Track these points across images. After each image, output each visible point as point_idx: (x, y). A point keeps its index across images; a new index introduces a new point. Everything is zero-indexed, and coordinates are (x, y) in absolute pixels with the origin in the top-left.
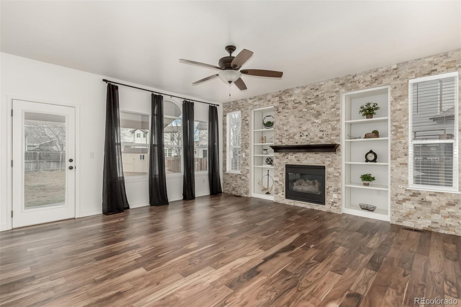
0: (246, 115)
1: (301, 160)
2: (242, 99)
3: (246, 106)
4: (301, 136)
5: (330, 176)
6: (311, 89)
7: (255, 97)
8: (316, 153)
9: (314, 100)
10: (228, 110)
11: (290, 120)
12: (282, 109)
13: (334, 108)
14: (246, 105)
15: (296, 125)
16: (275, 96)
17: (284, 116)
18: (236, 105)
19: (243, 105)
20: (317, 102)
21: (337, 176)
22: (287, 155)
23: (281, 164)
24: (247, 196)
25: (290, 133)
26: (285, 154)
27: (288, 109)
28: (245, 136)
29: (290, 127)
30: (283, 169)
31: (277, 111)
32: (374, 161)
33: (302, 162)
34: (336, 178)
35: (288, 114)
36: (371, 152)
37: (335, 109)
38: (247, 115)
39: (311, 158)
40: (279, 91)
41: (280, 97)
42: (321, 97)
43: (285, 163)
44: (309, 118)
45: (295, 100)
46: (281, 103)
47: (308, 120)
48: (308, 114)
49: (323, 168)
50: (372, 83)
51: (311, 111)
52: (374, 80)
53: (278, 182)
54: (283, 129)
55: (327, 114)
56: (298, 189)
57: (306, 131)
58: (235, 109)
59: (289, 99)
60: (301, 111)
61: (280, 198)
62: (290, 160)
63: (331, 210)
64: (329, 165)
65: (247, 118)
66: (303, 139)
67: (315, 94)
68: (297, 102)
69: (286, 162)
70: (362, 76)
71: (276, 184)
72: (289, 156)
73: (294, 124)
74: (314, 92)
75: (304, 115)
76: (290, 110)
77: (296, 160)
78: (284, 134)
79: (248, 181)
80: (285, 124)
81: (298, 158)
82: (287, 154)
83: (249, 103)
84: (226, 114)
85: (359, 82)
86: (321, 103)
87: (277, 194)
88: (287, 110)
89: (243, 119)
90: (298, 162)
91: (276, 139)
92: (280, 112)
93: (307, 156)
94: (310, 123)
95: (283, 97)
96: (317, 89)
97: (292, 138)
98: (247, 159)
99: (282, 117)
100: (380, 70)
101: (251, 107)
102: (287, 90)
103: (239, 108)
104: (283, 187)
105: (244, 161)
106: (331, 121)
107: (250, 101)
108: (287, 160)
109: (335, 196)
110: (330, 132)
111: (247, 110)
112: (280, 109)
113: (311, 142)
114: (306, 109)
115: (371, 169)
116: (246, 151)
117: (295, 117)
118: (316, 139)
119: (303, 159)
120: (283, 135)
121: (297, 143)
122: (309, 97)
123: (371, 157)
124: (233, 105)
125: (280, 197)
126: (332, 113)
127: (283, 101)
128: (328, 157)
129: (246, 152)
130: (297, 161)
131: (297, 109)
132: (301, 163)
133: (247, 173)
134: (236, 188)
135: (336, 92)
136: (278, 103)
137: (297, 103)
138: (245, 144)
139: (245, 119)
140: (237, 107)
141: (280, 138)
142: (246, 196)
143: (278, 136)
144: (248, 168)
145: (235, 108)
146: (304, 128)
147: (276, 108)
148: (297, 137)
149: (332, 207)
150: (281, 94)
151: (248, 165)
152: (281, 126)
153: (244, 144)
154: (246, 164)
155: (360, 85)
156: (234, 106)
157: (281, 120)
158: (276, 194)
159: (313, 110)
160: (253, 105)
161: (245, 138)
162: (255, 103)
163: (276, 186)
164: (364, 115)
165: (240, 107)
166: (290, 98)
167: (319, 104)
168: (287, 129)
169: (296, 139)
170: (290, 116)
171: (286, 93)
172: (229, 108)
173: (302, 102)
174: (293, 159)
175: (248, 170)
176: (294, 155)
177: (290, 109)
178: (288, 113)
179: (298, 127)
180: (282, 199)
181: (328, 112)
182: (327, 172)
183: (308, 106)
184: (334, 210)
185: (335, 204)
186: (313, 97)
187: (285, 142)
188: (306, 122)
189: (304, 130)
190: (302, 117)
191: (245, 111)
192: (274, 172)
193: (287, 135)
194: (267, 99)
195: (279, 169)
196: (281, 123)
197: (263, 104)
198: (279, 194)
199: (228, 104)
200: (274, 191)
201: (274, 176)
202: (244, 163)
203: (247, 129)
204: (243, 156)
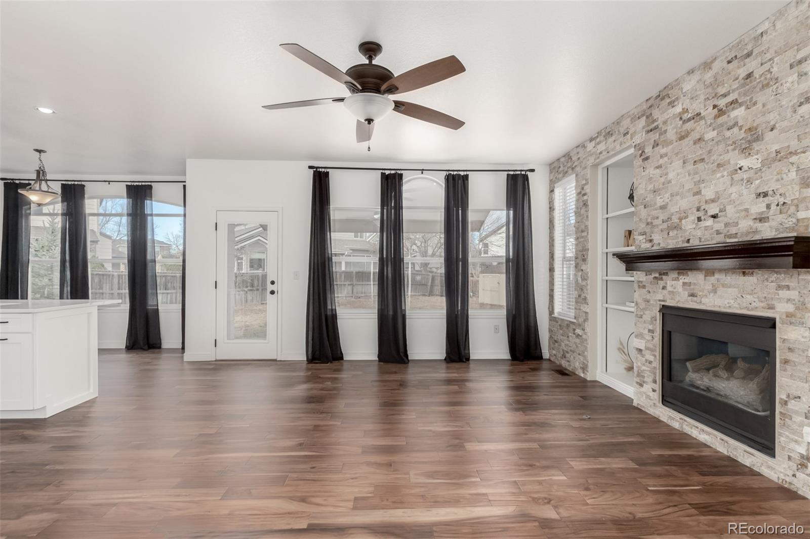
0: (584, 182)
1: (701, 293)
2: (577, 145)
3: (584, 159)
4: (699, 219)
5: (791, 357)
6: (729, 62)
7: (599, 133)
8: (744, 273)
9: (739, 94)
10: (556, 178)
11: (671, 176)
12: (653, 148)
14: (584, 157)
15: (686, 188)
16: (637, 116)
17: (658, 167)
18: (568, 162)
19: (579, 158)
20: (748, 98)
22: (664, 277)
23: (651, 302)
24: (585, 377)
25: (672, 214)
26: (660, 274)
27: (667, 143)
28: (582, 231)
29: (672, 195)
30: (654, 319)
31: (641, 155)
33: (704, 300)
35: (666, 159)
38: (586, 180)
39: (730, 290)
40: (647, 100)
41: (647, 117)
42: (761, 76)
43: (660, 301)
44: (722, 157)
45: (685, 113)
46: (651, 131)
47: (719, 166)
48: (721, 147)
49: (769, 325)
51: (728, 134)
53: (643, 353)
54: (655, 204)
55: (783, 131)
56: (699, 382)
57: (713, 201)
58: (566, 172)
59: (670, 113)
60: (700, 140)
61: (649, 400)
62: (670, 293)
63: (795, 481)
64: (788, 315)
65: (585, 188)
66: (706, 228)
67: (742, 73)
68: (689, 116)
69: (662, 299)
71: (640, 357)
72: (668, 282)
73: (682, 186)
74: (739, 68)
75: (710, 152)
76: (670, 147)
77: (686, 293)
79: (586, 340)
80: (659, 190)
81: (692, 287)
82: (664, 274)
83: (588, 150)
84: (554, 186)
86: (763, 97)
87: (642, 385)
88: (663, 147)
89: (579, 191)
90: (693, 301)
92: (647, 159)
94: (725, 173)
95: (656, 114)
96: (749, 55)
97: (677, 227)
98: (586, 286)
99: (652, 171)
101: (592, 160)
102: (666, 88)
103: (572, 169)
104: (655, 368)
105: (580, 292)
106: (796, 153)
107: (590, 146)
108: (664, 291)
110: (794, 193)
111: (585, 168)
112: (648, 150)
114: (714, 130)
116: (582, 268)
117: (684, 163)
119: (706, 292)
120: (656, 222)
121: (688, 241)
122: (722, 90)
124: (563, 164)
125: (648, 397)
127: (656, 124)
129: (582, 270)
130: (689, 296)
131: (689, 138)
132: (701, 302)
133: (585, 321)
134: (567, 352)
136: (645, 133)
137: (689, 120)
138: (582, 251)
139: (583, 192)
140: (570, 167)
141: (648, 229)
142: (582, 375)
143: (643, 227)
144: (586, 308)
145: (567, 170)
146: (708, 193)
147: (640, 149)
149: (800, 475)
150: (651, 107)
151: (586, 301)
152: (650, 197)
153: (580, 251)
154: (582, 299)
156: (566, 166)
157: (650, 179)
158: (638, 386)
159: (736, 130)
161: (583, 237)
162: (600, 148)
163: (639, 363)
165: (574, 166)
166: (671, 110)
167: (755, 104)
168: (664, 203)
169: (686, 230)
170: (671, 164)
171: (662, 99)
172: (557, 172)
173: (702, 112)
174: (678, 289)
175: (586, 313)
176: (683, 279)
177: (670, 143)
178: (666, 155)
179: (691, 193)
180: (651, 403)
181: (785, 124)
182: (783, 341)
183: (720, 120)
186: (735, 85)
187: (641, 245)
188: (714, 172)
189: (707, 198)
190: (702, 160)
191: (582, 173)
192: (636, 324)
193: (664, 221)
194: (622, 131)
195: (644, 318)
196: (649, 187)
197: (613, 146)
198: (646, 388)
199: (557, 164)
200: (636, 377)
201: (636, 336)
202: (579, 296)
203: (585, 215)
204: (578, 281)
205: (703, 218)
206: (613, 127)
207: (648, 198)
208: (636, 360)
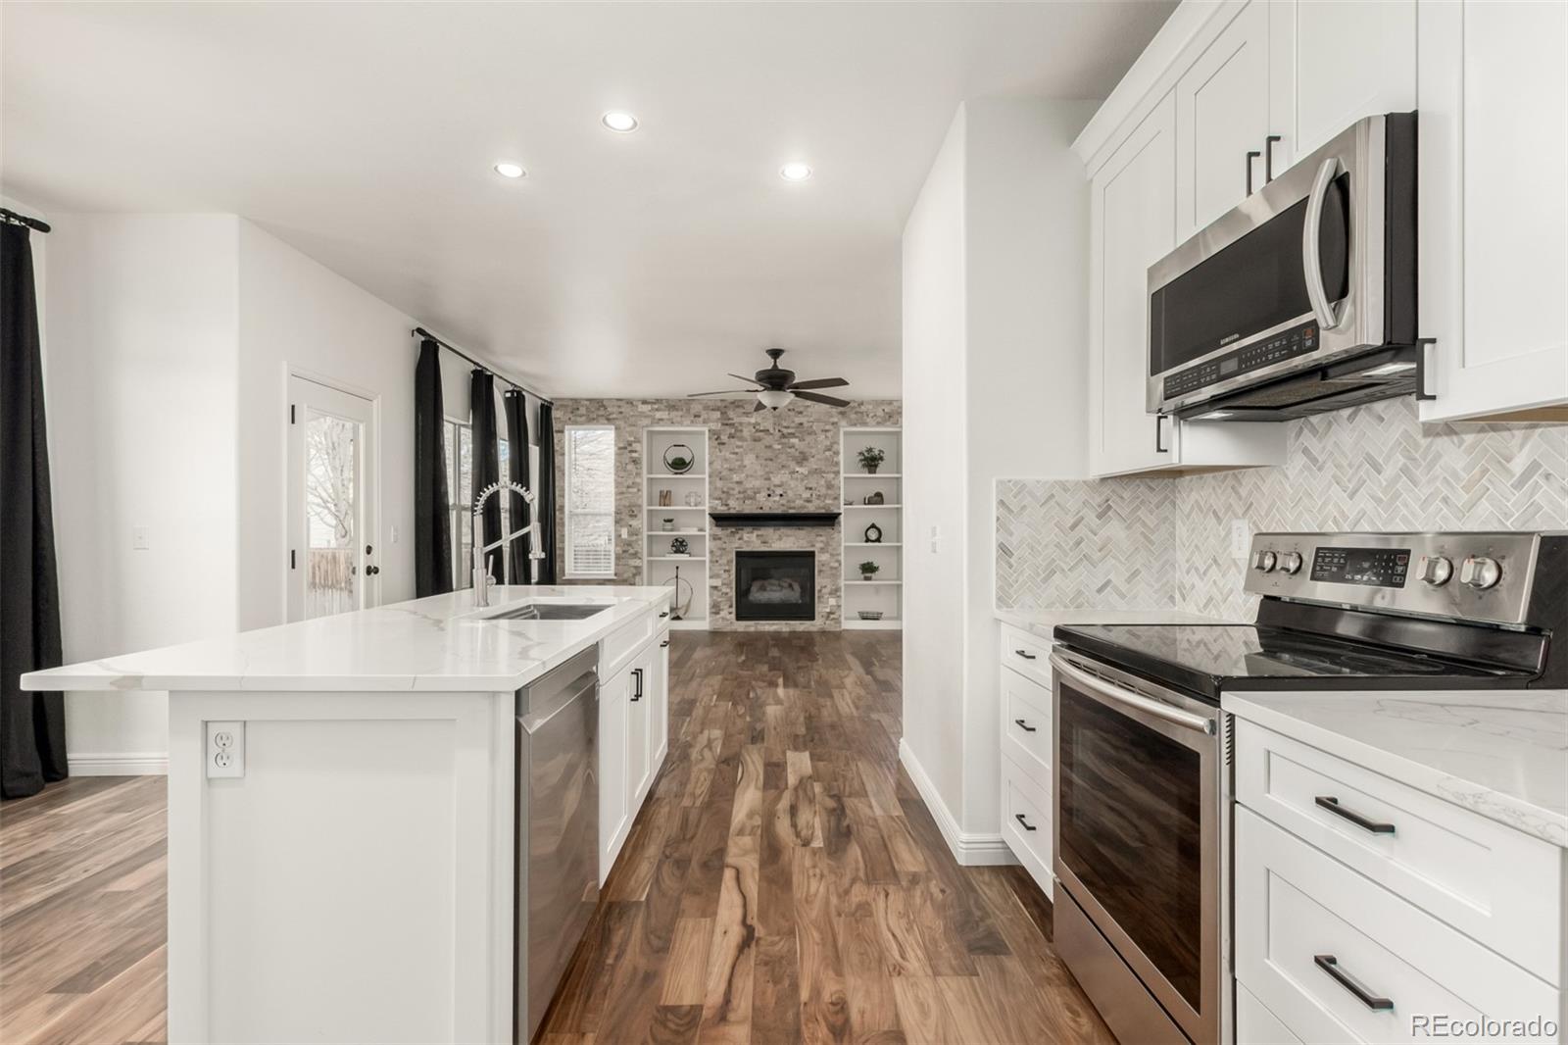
0: (632, 439)
1: (771, 541)
2: (620, 397)
3: (632, 416)
4: (769, 495)
5: (824, 568)
6: (789, 410)
7: (658, 401)
8: (798, 529)
10: (570, 419)
11: (746, 462)
12: (729, 438)
13: (829, 450)
14: (632, 413)
15: (760, 473)
16: (711, 407)
17: (734, 453)
18: (598, 409)
19: (621, 413)
20: (800, 435)
21: (836, 568)
22: (739, 531)
23: (727, 550)
25: (747, 489)
26: (736, 529)
27: (742, 439)
28: (628, 487)
29: (747, 476)
30: (729, 562)
31: (717, 439)
32: (878, 540)
33: (772, 545)
34: (834, 571)
35: (741, 450)
36: (873, 526)
37: (831, 453)
38: (635, 438)
39: (790, 538)
41: (722, 413)
43: (736, 548)
44: (785, 462)
46: (727, 425)
47: (783, 466)
48: (784, 456)
49: (812, 554)
50: (885, 421)
51: (789, 450)
52: (887, 417)
53: (718, 588)
54: (732, 478)
55: (818, 460)
57: (779, 486)
58: (594, 419)
59: (745, 420)
60: (770, 447)
61: (726, 622)
62: (745, 542)
63: (826, 626)
64: (822, 549)
65: (634, 445)
66: (774, 501)
67: (798, 420)
68: (761, 428)
69: (738, 546)
70: (871, 407)
71: (716, 592)
72: (744, 535)
73: (756, 472)
75: (776, 457)
76: (745, 443)
77: (760, 541)
78: (734, 489)
81: (764, 537)
82: (740, 529)
83: (640, 410)
84: (565, 428)
85: (868, 415)
86: (808, 439)
87: (717, 613)
88: (738, 441)
89: (622, 445)
90: (763, 546)
91: (713, 499)
92: (724, 444)
93: (782, 533)
94: (787, 472)
95: (731, 414)
96: (801, 413)
97: (753, 498)
98: (637, 541)
99: (728, 455)
100: (895, 403)
101: (645, 422)
102: (741, 401)
103: (608, 420)
104: (731, 597)
105: (626, 548)
106: (824, 472)
107: (646, 408)
108: (740, 541)
109: (832, 601)
110: (823, 491)
111: (634, 425)
112: (724, 438)
113: (791, 508)
114: (779, 444)
115: (874, 554)
116: (630, 523)
117: (757, 457)
118: (799, 503)
119: (774, 540)
120: (731, 492)
121: (760, 508)
122: (785, 424)
123: (873, 535)
124: (587, 408)
125: (723, 618)
126: (827, 459)
127: (731, 422)
128: (821, 536)
129: (630, 526)
130: (761, 543)
131: (761, 443)
132: (770, 546)
133: (634, 575)
135: (833, 424)
136: (720, 424)
137: (761, 431)
138: (629, 506)
139: (629, 448)
140: (603, 416)
141: (724, 496)
143: (718, 493)
144: (637, 562)
145: (595, 416)
146: (776, 480)
147: (715, 434)
148: (761, 497)
149: (827, 622)
150: (725, 407)
151: (638, 555)
152: (726, 472)
153: (625, 506)
154: (630, 554)
155: (868, 420)
156: (593, 412)
157: (726, 460)
158: (714, 615)
159: (793, 450)
160: (653, 417)
161: (630, 493)
162: (658, 415)
163: (715, 598)
164: (864, 466)
165: (611, 417)
166: (750, 418)
167: (804, 440)
168: (740, 480)
169: (759, 502)
170: (746, 454)
171: (738, 407)
172: (572, 412)
173: (770, 430)
174: (753, 540)
175: (636, 567)
176: (756, 533)
177: (746, 441)
178: (741, 447)
179: (763, 478)
181: (819, 456)
182: (819, 561)
183: (784, 440)
184: (830, 626)
185: (832, 616)
186: (793, 425)
187: (735, 506)
188: (779, 469)
189: (775, 483)
190: (771, 460)
191: (628, 429)
192: (710, 569)
193: (739, 492)
194: (693, 412)
195: (720, 562)
196: (725, 466)
197: (679, 419)
198: (722, 614)
199: (570, 403)
200: (710, 609)
201: (711, 577)
202: (624, 552)
203: (635, 471)
204: (623, 537)
205: (772, 495)
206: (679, 404)
207: (724, 473)
208: (711, 595)
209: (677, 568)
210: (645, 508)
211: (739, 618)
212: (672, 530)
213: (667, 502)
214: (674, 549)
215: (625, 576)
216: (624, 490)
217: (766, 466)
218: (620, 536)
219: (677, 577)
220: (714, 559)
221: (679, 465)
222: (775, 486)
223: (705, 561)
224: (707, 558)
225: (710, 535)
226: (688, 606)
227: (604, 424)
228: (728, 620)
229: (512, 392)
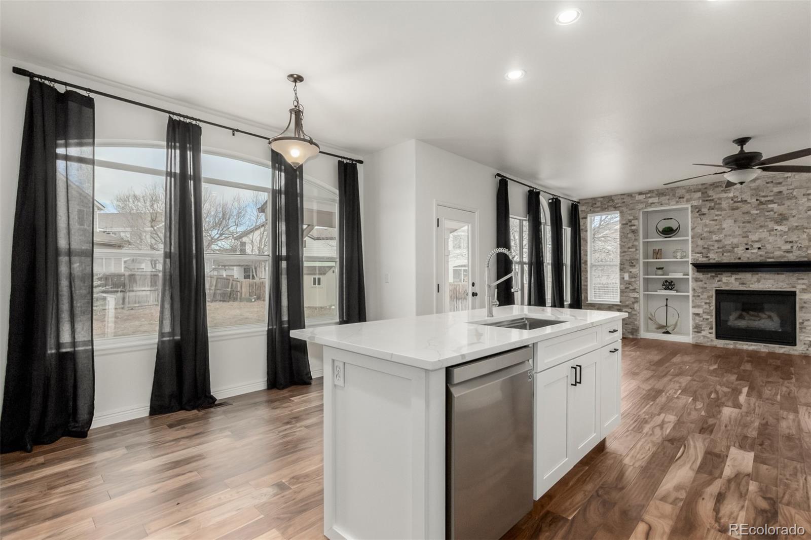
0: (632, 218)
1: (749, 283)
2: (623, 193)
3: (631, 203)
4: (747, 249)
5: (807, 306)
6: (767, 183)
7: (650, 191)
8: (778, 274)
9: (774, 198)
10: (590, 210)
12: (709, 210)
14: (631, 202)
15: (737, 233)
16: (693, 190)
17: (713, 220)
18: (609, 202)
19: (624, 202)
20: (780, 201)
23: (708, 288)
24: (635, 337)
25: (726, 245)
26: (716, 274)
27: (720, 209)
28: (629, 248)
29: (725, 236)
30: (710, 297)
31: (698, 212)
33: (751, 286)
35: (720, 217)
38: (634, 217)
39: (769, 281)
40: (702, 184)
41: (702, 193)
42: (787, 194)
43: (715, 287)
44: (763, 223)
45: (735, 198)
46: (707, 201)
47: (761, 227)
48: (762, 218)
49: (792, 294)
51: (767, 214)
53: (700, 315)
54: (712, 238)
55: (799, 218)
57: (757, 241)
58: (605, 209)
60: (748, 213)
61: (707, 339)
62: (724, 283)
64: (803, 289)
65: (633, 221)
66: (752, 253)
67: (776, 190)
68: (739, 200)
69: (717, 286)
71: (697, 318)
72: (723, 278)
73: (734, 232)
74: (774, 187)
75: (754, 219)
76: (724, 212)
77: (738, 283)
78: (713, 246)
79: (636, 315)
80: (714, 232)
81: (742, 280)
82: (719, 274)
83: (637, 199)
84: (587, 216)
86: (788, 203)
87: (699, 332)
88: (718, 211)
89: (624, 222)
90: (742, 286)
91: (695, 253)
92: (704, 214)
93: (761, 277)
94: (765, 230)
95: (711, 193)
97: (731, 252)
98: (635, 281)
99: (708, 222)
101: (641, 206)
102: (719, 182)
103: (615, 208)
105: (627, 286)
106: (807, 228)
107: (642, 197)
108: (720, 283)
110: (806, 243)
111: (633, 209)
112: (704, 210)
113: (769, 258)
114: (757, 210)
116: (630, 270)
117: (735, 221)
118: (778, 253)
119: (752, 282)
120: (711, 248)
121: (739, 259)
122: (762, 194)
124: (601, 202)
125: (704, 337)
127: (711, 198)
128: (803, 279)
129: (631, 272)
130: (740, 284)
131: (739, 210)
132: (749, 287)
133: (633, 303)
136: (701, 201)
137: (739, 202)
138: (630, 260)
139: (630, 224)
140: (611, 206)
141: (705, 251)
142: (631, 337)
143: (700, 249)
144: (636, 295)
145: (606, 207)
146: (754, 237)
147: (696, 209)
148: (739, 251)
150: (706, 188)
151: (636, 290)
153: (627, 260)
154: (631, 290)
156: (605, 204)
157: (706, 225)
158: (696, 333)
159: (772, 213)
160: (647, 203)
161: (631, 252)
162: (650, 201)
163: (697, 321)
165: (617, 206)
166: (724, 194)
167: (784, 204)
168: (719, 239)
169: (737, 254)
170: (724, 220)
171: (716, 187)
172: (592, 206)
173: (748, 200)
174: (731, 282)
175: (635, 298)
176: (734, 277)
177: (725, 210)
178: (721, 215)
179: (741, 237)
180: (709, 340)
181: (801, 216)
182: (801, 300)
183: (761, 207)
186: (772, 194)
188: (757, 229)
189: (753, 240)
190: (749, 222)
191: (629, 212)
192: (693, 301)
193: (718, 248)
194: (677, 195)
195: (701, 297)
196: (706, 230)
197: (667, 201)
198: (703, 333)
199: (591, 201)
200: (693, 329)
201: (693, 307)
202: (626, 288)
203: (633, 238)
204: (625, 279)
205: (750, 248)
206: (667, 191)
207: (705, 235)
208: (694, 319)
209: (667, 299)
210: (641, 261)
211: (718, 336)
212: (663, 275)
213: (658, 256)
214: (664, 287)
215: (627, 303)
216: (626, 250)
217: (744, 227)
218: (624, 278)
219: (667, 305)
220: (696, 294)
221: (668, 232)
222: (752, 241)
223: (689, 296)
224: (690, 294)
225: (692, 278)
226: (676, 325)
227: (612, 211)
228: (708, 338)
229: (552, 199)
